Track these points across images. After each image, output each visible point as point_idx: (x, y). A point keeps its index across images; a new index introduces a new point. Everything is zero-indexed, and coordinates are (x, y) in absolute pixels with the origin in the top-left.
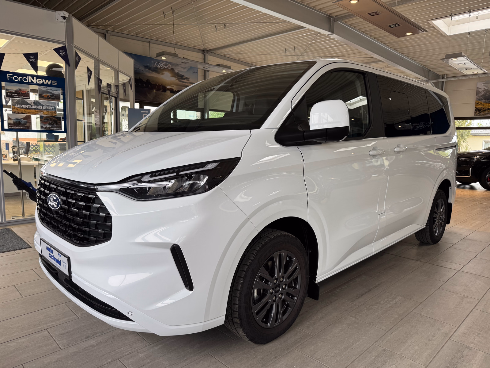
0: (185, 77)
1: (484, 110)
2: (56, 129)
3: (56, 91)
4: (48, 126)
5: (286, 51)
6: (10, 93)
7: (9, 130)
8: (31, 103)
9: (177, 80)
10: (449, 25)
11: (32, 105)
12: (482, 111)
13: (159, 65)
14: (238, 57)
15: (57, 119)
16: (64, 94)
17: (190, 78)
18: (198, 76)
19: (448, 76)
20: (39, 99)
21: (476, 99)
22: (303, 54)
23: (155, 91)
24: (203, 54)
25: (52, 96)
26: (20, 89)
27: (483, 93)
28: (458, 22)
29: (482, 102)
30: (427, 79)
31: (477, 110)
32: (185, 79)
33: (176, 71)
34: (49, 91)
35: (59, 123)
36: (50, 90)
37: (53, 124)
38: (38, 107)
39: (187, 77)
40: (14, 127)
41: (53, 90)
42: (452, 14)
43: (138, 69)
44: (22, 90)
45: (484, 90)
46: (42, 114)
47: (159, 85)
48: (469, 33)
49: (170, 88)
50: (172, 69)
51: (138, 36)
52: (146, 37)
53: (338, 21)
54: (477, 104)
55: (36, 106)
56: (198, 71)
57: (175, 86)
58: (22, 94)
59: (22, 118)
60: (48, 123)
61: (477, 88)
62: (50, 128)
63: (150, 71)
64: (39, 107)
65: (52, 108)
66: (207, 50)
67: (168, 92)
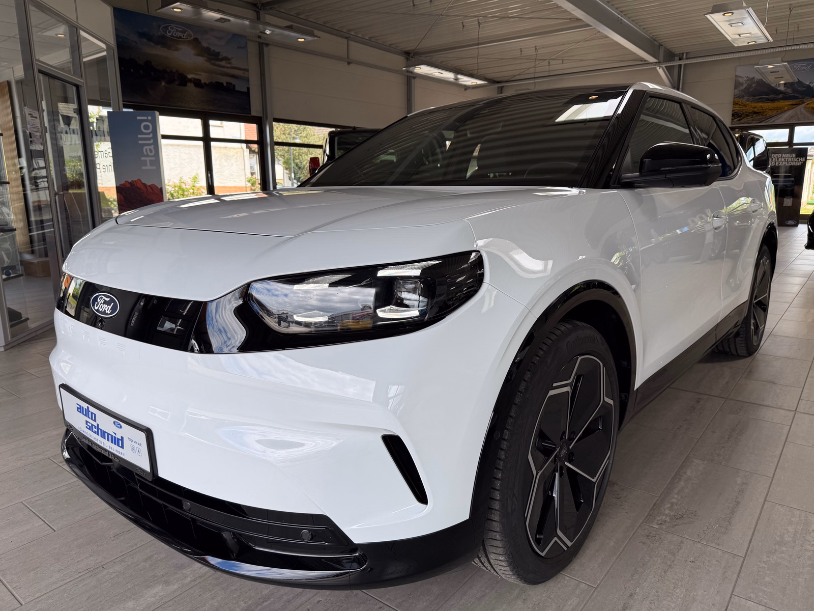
0: (222, 55)
1: (747, 114)
5: (414, 5)
9: (206, 61)
12: (743, 116)
13: (170, 32)
17: (232, 58)
18: (249, 54)
19: (688, 56)
21: (734, 95)
22: (445, 12)
27: (745, 85)
29: (744, 100)
30: (657, 61)
31: (735, 115)
32: (222, 60)
39: (226, 57)
43: (126, 38)
45: (748, 80)
47: (171, 71)
49: (193, 78)
50: (196, 40)
54: (735, 104)
57: (203, 74)
61: (736, 76)
63: (152, 44)
66: (263, 4)
67: (191, 86)
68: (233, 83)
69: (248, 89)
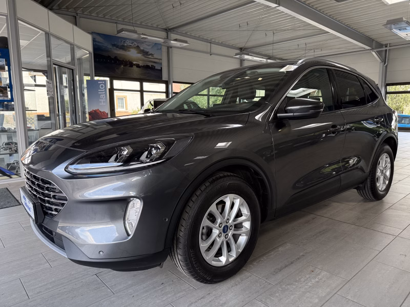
0: (150, 53)
5: (240, 26)
9: (142, 56)
14: (198, 34)
15: (3, 89)
16: (9, 64)
17: (154, 54)
18: (162, 52)
19: (391, 45)
22: (256, 29)
23: (122, 66)
24: (166, 33)
30: (371, 48)
33: (142, 48)
35: (5, 92)
47: (126, 61)
49: (136, 64)
50: (138, 46)
52: (112, 18)
56: (161, 47)
57: (141, 62)
63: (118, 49)
66: (169, 29)
67: (135, 67)
68: (154, 65)
69: (161, 68)
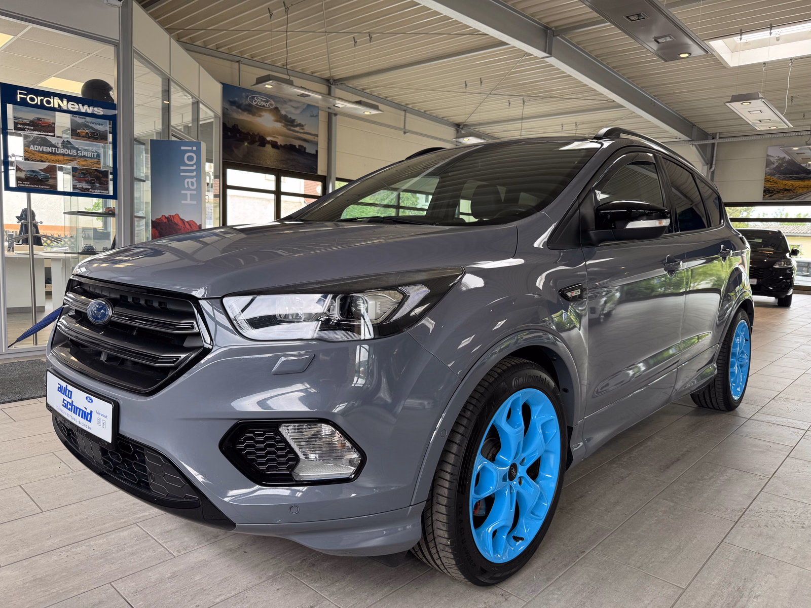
0: (297, 122)
1: (778, 190)
2: (99, 191)
3: (102, 125)
4: (85, 186)
5: (466, 85)
6: (21, 124)
7: (18, 189)
8: (58, 143)
9: (284, 126)
10: (734, 50)
11: (58, 148)
12: (775, 193)
13: (255, 101)
14: (384, 92)
15: (101, 175)
16: (114, 132)
17: (305, 125)
18: (319, 122)
19: (721, 136)
20: (72, 138)
21: (766, 173)
22: (494, 92)
23: (246, 144)
24: (327, 85)
25: (93, 133)
26: (39, 119)
27: (776, 164)
28: (749, 46)
29: (775, 178)
30: (690, 139)
31: (767, 191)
32: (296, 126)
33: (283, 113)
34: (89, 124)
35: (105, 181)
36: (91, 123)
37: (94, 183)
38: (68, 152)
39: (300, 123)
40: (26, 184)
41: (96, 124)
42: (741, 30)
44: (43, 120)
45: (779, 160)
46: (74, 164)
47: (254, 134)
48: (764, 63)
49: (272, 141)
50: (276, 108)
51: (220, 50)
52: (233, 53)
53: (557, 35)
54: (766, 181)
55: (66, 150)
56: (318, 113)
57: (280, 137)
58: (42, 127)
59: (41, 170)
60: (85, 181)
61: (768, 155)
62: (88, 189)
63: (240, 110)
64: (71, 152)
65: (94, 155)
66: (334, 80)
67: (269, 147)
68: (305, 146)
69: (317, 151)
